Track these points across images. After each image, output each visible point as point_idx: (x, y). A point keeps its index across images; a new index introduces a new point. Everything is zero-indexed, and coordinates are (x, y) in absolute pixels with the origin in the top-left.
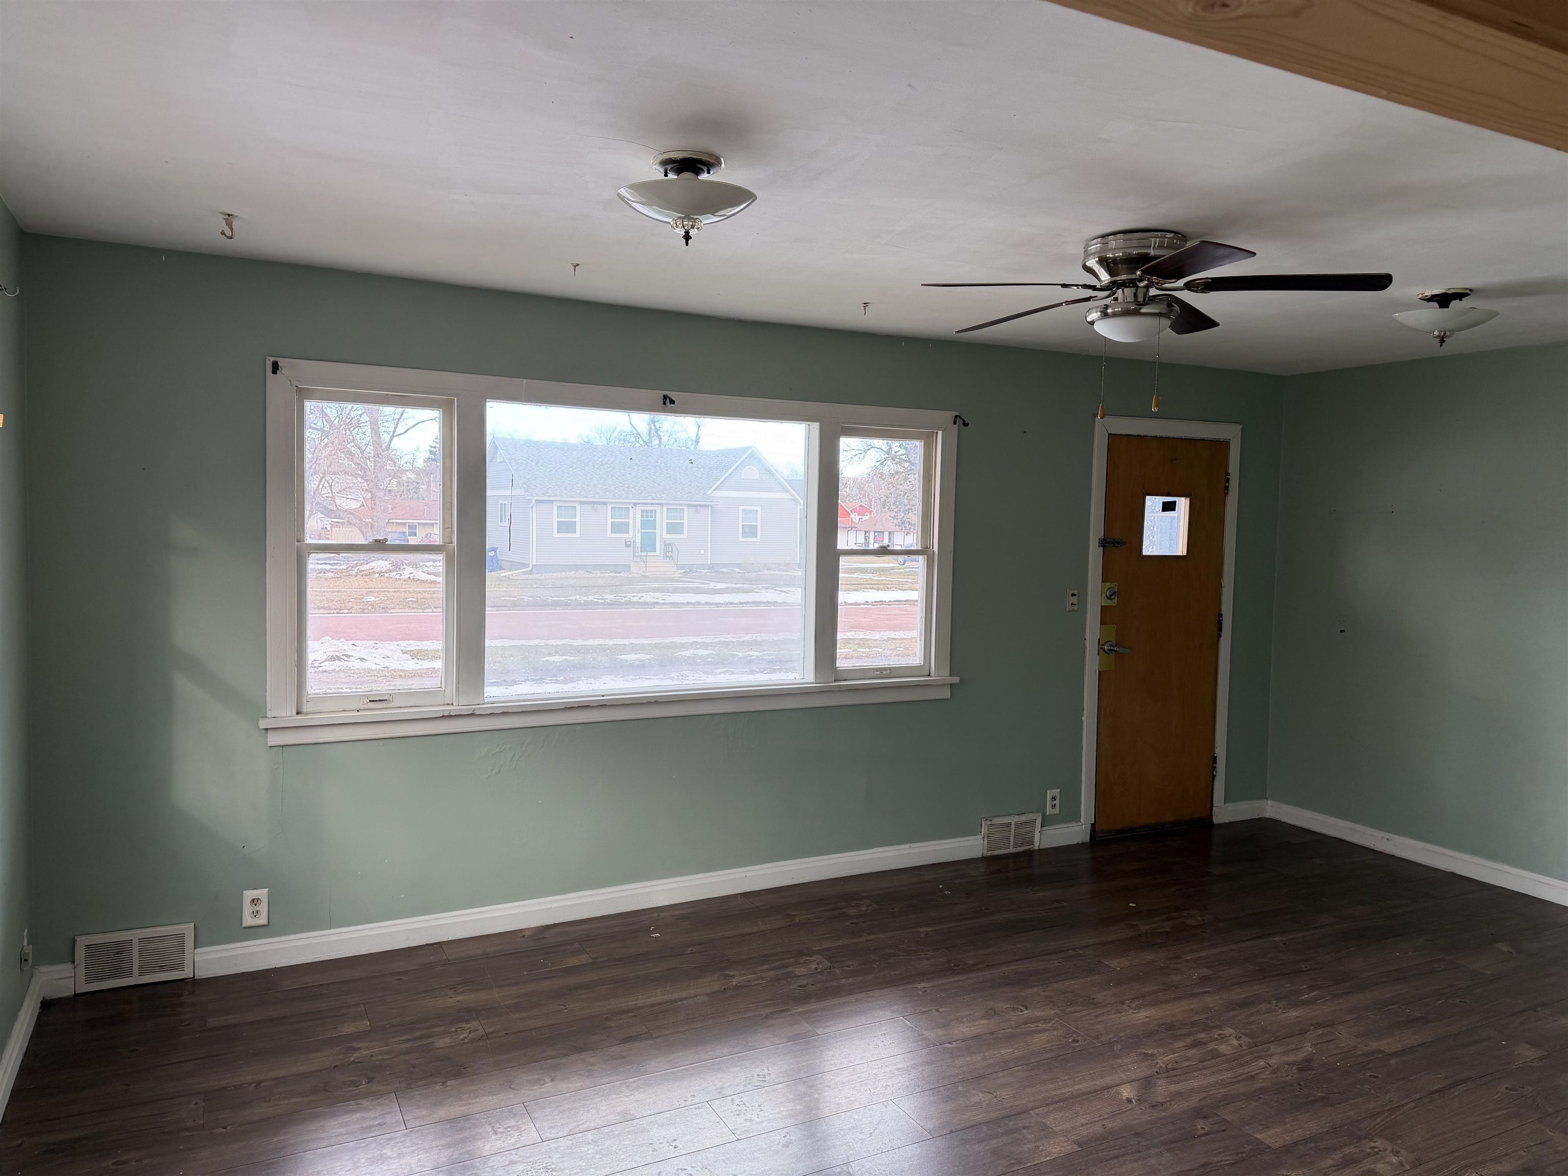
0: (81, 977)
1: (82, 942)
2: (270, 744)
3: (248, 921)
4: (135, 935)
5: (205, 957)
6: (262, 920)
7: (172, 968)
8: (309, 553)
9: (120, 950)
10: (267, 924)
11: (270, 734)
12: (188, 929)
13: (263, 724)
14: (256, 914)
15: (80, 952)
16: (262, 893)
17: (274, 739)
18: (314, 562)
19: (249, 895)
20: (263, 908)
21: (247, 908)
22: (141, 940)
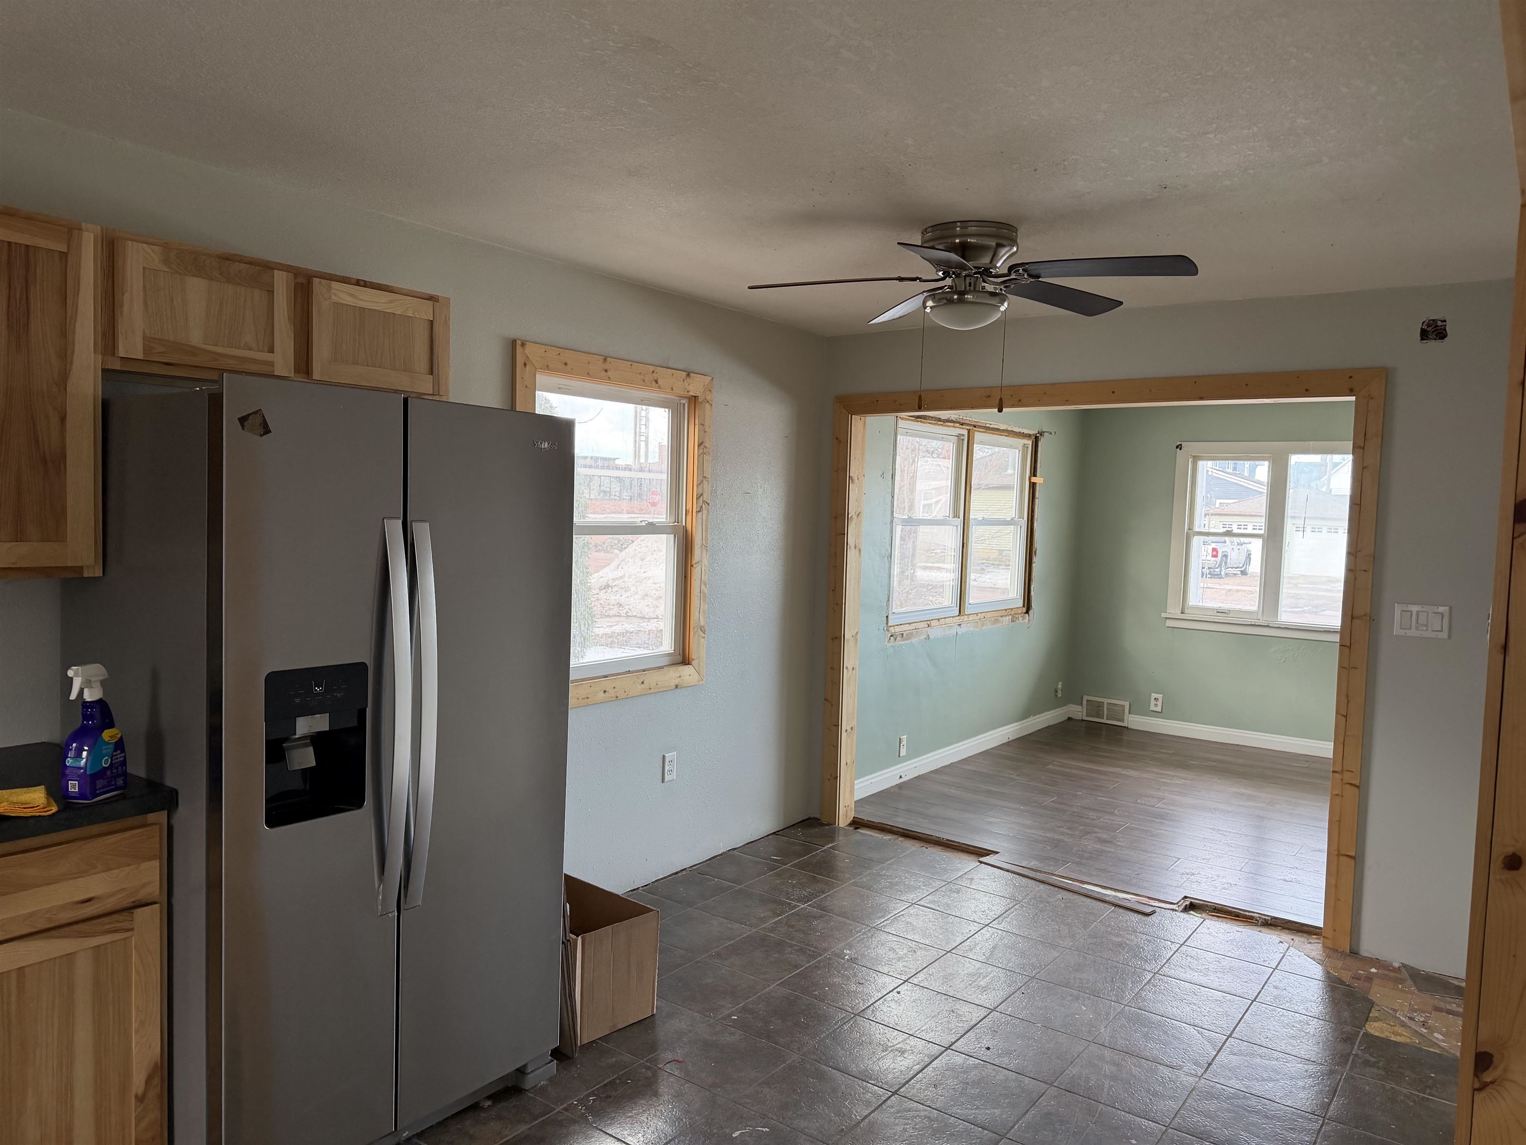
0: (1085, 713)
1: (1086, 698)
2: (1167, 625)
3: (1152, 708)
4: (1106, 701)
5: (1132, 719)
6: (1159, 709)
7: (1119, 720)
8: (1194, 536)
9: (1100, 705)
10: (1160, 711)
11: (1167, 620)
12: (1127, 704)
13: (1164, 615)
14: (1156, 705)
15: (1085, 703)
16: (1160, 696)
17: (1169, 623)
18: (1196, 541)
19: (1154, 695)
20: (1160, 703)
21: (1153, 702)
22: (1108, 703)
